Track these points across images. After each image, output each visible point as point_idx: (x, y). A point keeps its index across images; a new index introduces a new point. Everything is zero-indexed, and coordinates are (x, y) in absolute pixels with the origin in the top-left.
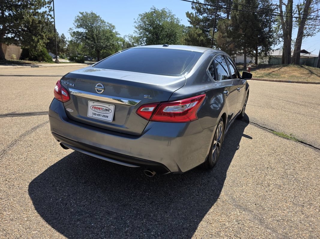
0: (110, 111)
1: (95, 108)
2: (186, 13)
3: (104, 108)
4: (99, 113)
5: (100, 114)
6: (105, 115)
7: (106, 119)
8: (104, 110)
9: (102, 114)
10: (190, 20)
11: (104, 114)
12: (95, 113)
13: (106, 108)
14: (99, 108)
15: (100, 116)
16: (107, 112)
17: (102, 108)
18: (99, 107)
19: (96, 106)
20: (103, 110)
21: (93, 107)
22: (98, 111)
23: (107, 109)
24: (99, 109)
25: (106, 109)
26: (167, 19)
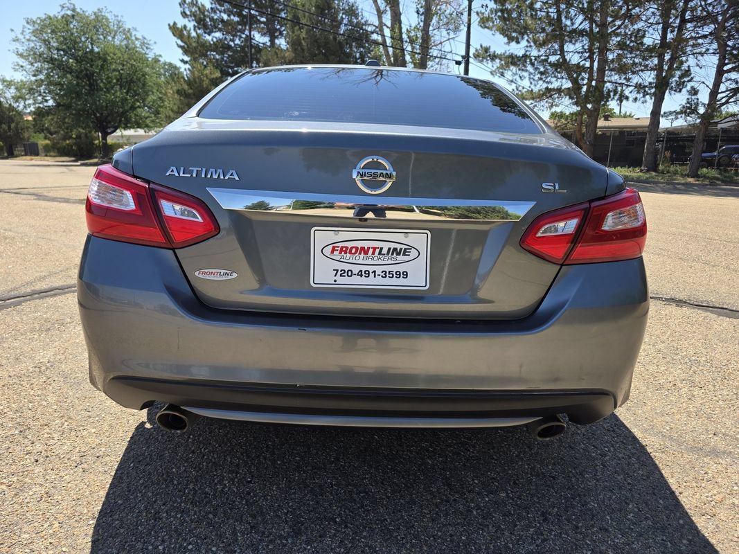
0: (413, 253)
1: (344, 250)
2: (169, 25)
3: (386, 246)
4: (364, 268)
5: (371, 269)
6: (394, 268)
7: (401, 281)
8: (384, 251)
9: (379, 270)
10: (182, 44)
11: (387, 269)
12: (347, 267)
13: (393, 246)
14: (363, 249)
15: (372, 275)
16: (401, 258)
17: (374, 249)
18: (359, 244)
19: (350, 245)
20: (380, 253)
21: (333, 250)
22: (361, 258)
23: (399, 247)
24: (364, 251)
25: (395, 249)
26: (114, 38)
